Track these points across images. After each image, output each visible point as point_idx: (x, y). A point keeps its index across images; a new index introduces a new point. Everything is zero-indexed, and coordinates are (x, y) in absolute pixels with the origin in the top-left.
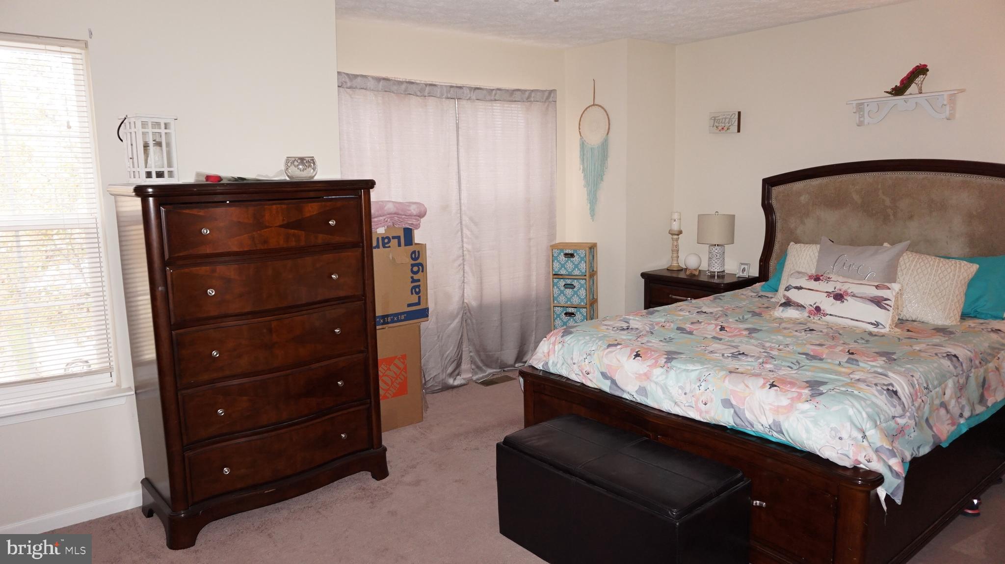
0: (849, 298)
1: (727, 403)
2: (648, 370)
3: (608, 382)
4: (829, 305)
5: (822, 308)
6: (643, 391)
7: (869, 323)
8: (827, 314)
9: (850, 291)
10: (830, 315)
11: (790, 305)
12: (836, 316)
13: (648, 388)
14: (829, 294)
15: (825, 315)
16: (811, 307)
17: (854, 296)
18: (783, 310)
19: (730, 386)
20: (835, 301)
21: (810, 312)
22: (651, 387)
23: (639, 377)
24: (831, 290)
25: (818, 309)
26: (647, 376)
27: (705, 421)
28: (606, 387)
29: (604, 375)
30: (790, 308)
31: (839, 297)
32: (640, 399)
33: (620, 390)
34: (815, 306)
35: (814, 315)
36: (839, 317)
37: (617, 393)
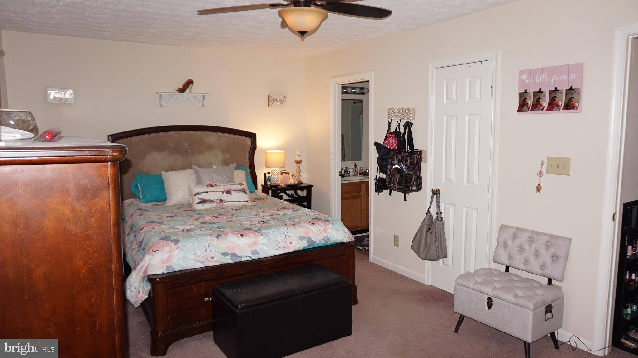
0: (233, 192)
1: (302, 238)
2: (255, 240)
3: (229, 257)
4: (225, 197)
5: (223, 199)
6: (254, 252)
7: (245, 201)
8: (226, 202)
9: (231, 188)
10: (228, 202)
11: (206, 202)
12: (230, 202)
13: (258, 249)
14: (223, 192)
15: (225, 202)
16: (217, 200)
17: (234, 190)
18: (203, 206)
19: (299, 231)
20: (227, 195)
21: (217, 203)
22: (258, 248)
23: (250, 245)
24: (223, 190)
25: (221, 200)
26: (255, 243)
27: (293, 251)
28: (228, 260)
29: (225, 254)
30: (206, 203)
31: (228, 192)
32: (255, 257)
33: (239, 258)
34: (219, 199)
35: (220, 204)
36: (232, 202)
37: (238, 260)
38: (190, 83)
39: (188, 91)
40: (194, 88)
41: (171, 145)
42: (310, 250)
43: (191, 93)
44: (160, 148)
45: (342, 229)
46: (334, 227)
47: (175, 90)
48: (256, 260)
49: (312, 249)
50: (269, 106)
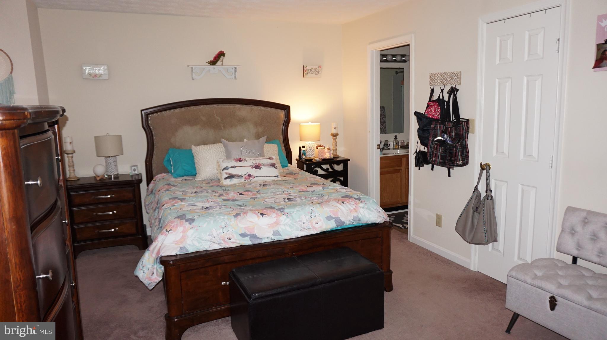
0: (262, 166)
1: (329, 218)
2: (276, 220)
3: (248, 238)
4: (254, 172)
5: (251, 174)
6: (276, 233)
7: (274, 176)
8: (255, 177)
9: (261, 163)
10: (257, 177)
11: (234, 177)
12: (259, 177)
13: (280, 230)
14: (252, 167)
15: (254, 177)
16: (245, 175)
17: (264, 165)
18: (230, 181)
19: (327, 210)
20: (256, 169)
21: (246, 178)
22: (281, 228)
23: (271, 226)
24: (252, 164)
25: (250, 175)
26: (277, 223)
27: (319, 232)
28: (247, 241)
29: (243, 235)
30: (234, 178)
31: (257, 167)
32: (276, 238)
33: (259, 240)
34: (247, 174)
35: (248, 179)
36: (261, 177)
37: (258, 242)
38: (221, 54)
39: (219, 63)
40: (225, 60)
41: (204, 118)
42: (338, 231)
43: (222, 65)
44: (193, 122)
45: (375, 208)
46: (366, 207)
47: (207, 63)
48: (278, 242)
49: (340, 231)
50: (303, 77)
